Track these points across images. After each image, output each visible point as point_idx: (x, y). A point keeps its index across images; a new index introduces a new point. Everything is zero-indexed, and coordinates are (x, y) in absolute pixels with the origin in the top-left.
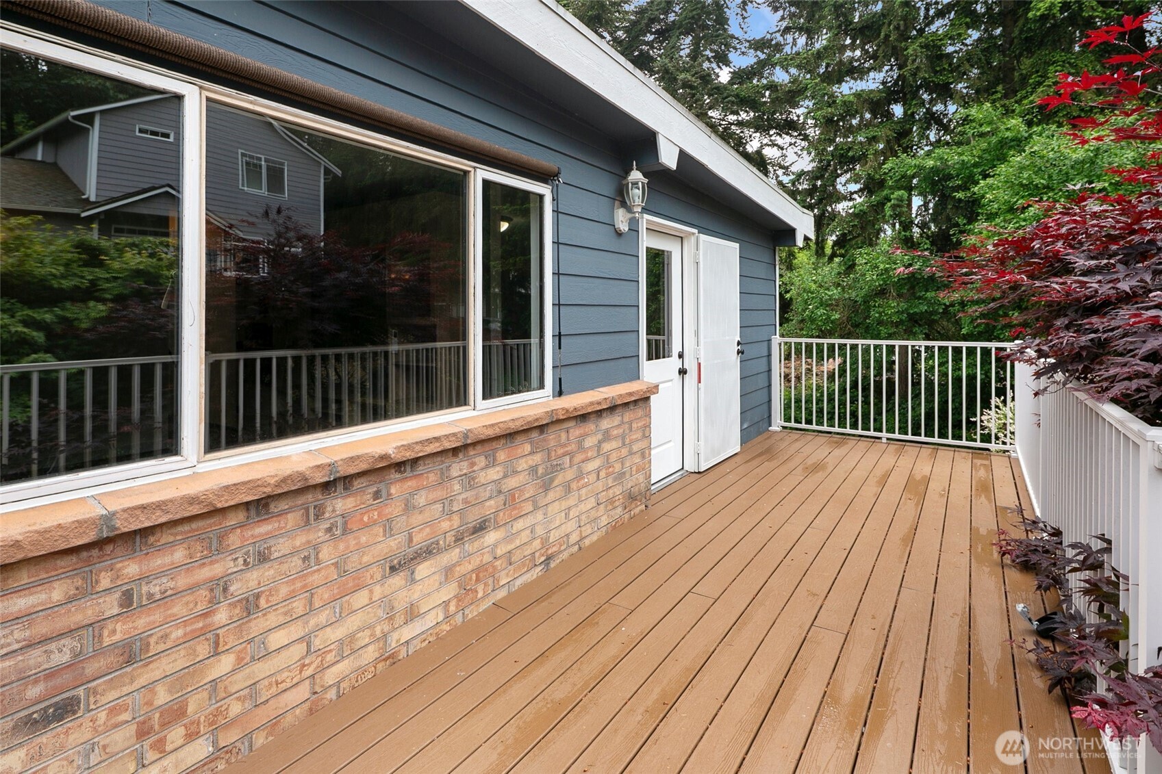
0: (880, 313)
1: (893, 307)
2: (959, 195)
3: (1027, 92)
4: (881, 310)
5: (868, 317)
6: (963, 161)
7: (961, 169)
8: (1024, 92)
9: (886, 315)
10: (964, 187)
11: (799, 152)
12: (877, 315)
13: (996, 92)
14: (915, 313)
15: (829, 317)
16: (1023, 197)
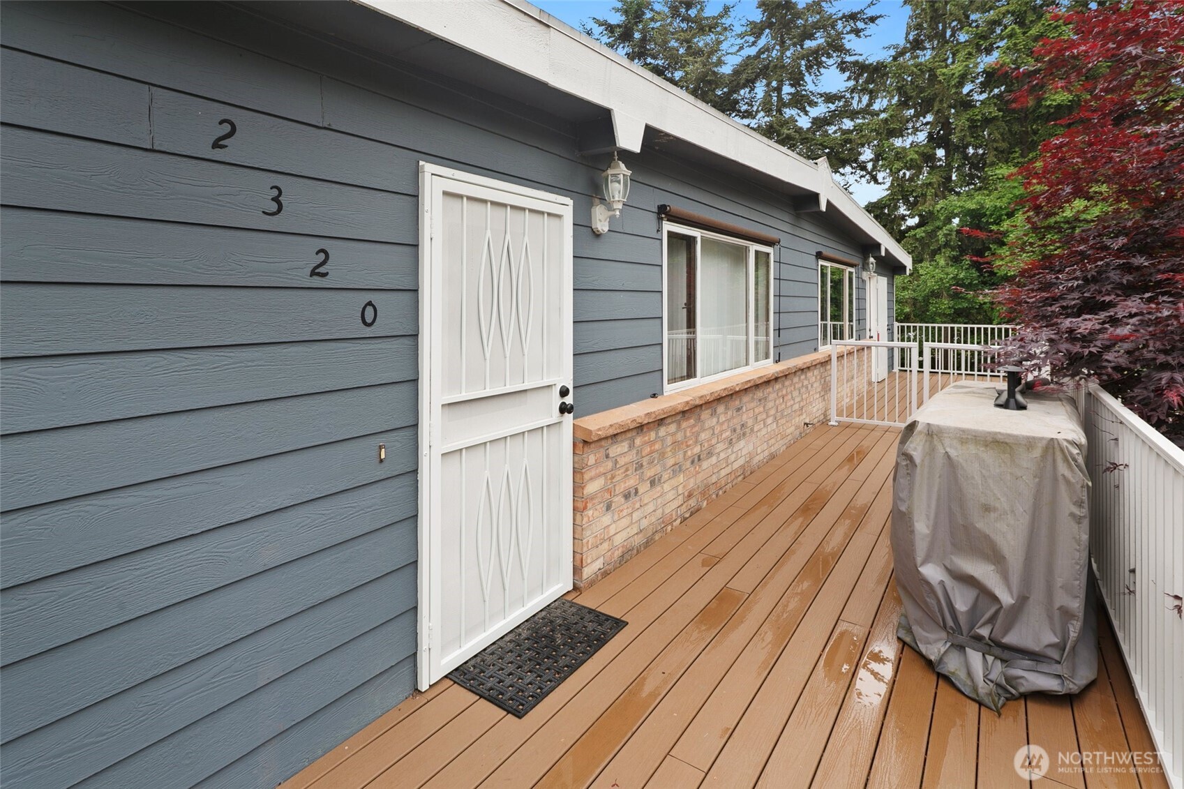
0: (936, 308)
1: (945, 304)
2: (994, 228)
3: (1037, 154)
4: (937, 306)
5: (928, 311)
6: (996, 206)
7: (994, 211)
8: (1035, 154)
9: (940, 309)
10: (995, 223)
11: (859, 180)
12: (934, 309)
13: (1015, 152)
14: (960, 308)
15: (902, 310)
16: (1032, 237)
